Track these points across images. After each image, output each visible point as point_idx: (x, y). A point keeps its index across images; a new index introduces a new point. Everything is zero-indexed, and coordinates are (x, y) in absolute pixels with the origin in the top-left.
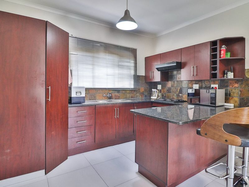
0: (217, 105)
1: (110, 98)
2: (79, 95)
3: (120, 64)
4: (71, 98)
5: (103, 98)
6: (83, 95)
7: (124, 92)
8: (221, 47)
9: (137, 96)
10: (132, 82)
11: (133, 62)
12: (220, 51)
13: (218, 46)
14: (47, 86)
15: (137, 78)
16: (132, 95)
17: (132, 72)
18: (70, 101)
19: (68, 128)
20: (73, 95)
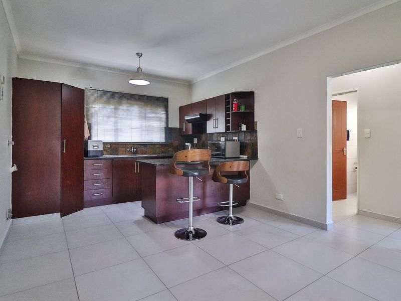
0: (227, 157)
1: (135, 153)
2: (96, 149)
3: (147, 115)
4: (88, 151)
5: (127, 153)
6: (101, 149)
7: (152, 146)
8: (233, 101)
9: (169, 152)
10: (163, 136)
11: (164, 113)
12: (232, 104)
13: (230, 100)
14: (62, 139)
15: (168, 131)
16: (163, 150)
17: (163, 125)
18: (86, 153)
19: (84, 180)
20: (90, 148)
